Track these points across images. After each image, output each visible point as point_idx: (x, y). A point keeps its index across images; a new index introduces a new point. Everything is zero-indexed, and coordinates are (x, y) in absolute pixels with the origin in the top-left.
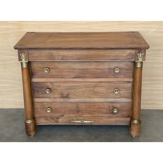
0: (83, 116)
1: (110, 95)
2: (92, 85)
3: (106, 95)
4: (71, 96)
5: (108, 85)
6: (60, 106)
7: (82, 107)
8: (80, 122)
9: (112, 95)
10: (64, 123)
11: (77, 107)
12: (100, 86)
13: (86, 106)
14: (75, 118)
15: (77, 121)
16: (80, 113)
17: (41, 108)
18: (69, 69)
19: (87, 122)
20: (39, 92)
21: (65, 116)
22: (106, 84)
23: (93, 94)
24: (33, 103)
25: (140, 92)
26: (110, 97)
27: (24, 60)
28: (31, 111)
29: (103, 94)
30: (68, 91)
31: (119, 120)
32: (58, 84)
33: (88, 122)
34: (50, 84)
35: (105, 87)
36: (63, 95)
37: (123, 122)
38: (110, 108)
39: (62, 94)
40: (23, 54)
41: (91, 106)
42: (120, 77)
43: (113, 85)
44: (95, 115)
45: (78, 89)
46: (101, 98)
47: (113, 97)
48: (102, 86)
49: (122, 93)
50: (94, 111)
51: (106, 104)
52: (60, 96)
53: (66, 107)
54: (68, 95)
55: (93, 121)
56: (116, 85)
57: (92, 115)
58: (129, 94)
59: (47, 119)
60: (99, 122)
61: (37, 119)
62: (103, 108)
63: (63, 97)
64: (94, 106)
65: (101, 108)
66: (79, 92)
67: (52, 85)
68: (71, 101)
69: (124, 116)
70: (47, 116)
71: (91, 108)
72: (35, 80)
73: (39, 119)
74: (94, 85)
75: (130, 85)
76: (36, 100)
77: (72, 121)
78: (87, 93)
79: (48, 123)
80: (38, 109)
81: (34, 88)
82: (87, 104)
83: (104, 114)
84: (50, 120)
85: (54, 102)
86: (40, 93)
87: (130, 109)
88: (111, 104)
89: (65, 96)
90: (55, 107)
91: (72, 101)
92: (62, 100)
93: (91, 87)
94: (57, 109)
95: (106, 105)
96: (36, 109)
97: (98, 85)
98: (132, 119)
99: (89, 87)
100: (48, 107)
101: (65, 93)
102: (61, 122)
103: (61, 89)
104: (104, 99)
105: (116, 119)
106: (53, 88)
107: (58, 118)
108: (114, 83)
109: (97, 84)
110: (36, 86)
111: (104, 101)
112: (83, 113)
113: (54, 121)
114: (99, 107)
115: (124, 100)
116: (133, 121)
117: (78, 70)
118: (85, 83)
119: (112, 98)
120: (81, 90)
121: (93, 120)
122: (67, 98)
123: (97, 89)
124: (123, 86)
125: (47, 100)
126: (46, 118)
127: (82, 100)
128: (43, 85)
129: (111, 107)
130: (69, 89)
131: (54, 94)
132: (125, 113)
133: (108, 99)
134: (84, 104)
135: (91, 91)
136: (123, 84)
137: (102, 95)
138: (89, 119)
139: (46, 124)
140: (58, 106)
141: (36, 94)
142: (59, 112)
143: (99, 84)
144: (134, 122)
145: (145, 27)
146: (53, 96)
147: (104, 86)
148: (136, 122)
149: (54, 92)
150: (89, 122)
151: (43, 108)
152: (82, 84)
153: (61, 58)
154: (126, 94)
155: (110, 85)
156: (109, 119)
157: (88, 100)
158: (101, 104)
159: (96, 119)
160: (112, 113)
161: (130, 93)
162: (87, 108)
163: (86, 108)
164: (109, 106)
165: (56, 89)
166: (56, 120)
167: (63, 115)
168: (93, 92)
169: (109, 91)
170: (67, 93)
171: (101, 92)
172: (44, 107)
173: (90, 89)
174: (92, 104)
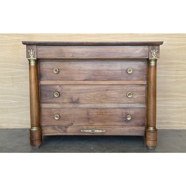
0: (95, 125)
1: (123, 99)
2: (104, 88)
3: (119, 99)
4: (81, 101)
5: (121, 88)
6: (69, 113)
7: (93, 113)
8: (90, 131)
9: (125, 100)
10: (73, 133)
11: (88, 114)
12: (112, 90)
13: (97, 112)
14: (85, 127)
15: (87, 131)
16: (90, 122)
17: (48, 115)
18: (79, 70)
19: (98, 131)
21: (74, 124)
22: (119, 87)
23: (105, 98)
24: (39, 109)
25: (154, 94)
26: (123, 102)
27: (32, 57)
28: (37, 116)
29: (116, 99)
30: (78, 95)
31: (133, 129)
32: (68, 87)
33: (100, 131)
34: (59, 87)
35: (117, 91)
36: (73, 99)
37: (137, 131)
38: (123, 115)
39: (71, 99)
40: (31, 50)
41: (102, 112)
42: (133, 79)
43: (126, 88)
44: (107, 124)
45: (88, 93)
46: (114, 103)
47: (126, 102)
48: (114, 90)
49: (135, 97)
50: (106, 119)
51: (118, 110)
52: (70, 101)
53: (75, 114)
54: (78, 99)
55: (105, 131)
56: (129, 88)
57: (103, 124)
58: (143, 99)
59: (55, 129)
60: (111, 131)
61: (43, 128)
62: (115, 115)
63: (72, 102)
64: (106, 112)
65: (113, 115)
66: (90, 96)
67: (61, 88)
68: (81, 107)
69: (138, 125)
70: (54, 125)
71: (102, 115)
72: (43, 83)
73: (46, 128)
74: (106, 88)
75: (144, 88)
76: (44, 106)
77: (81, 131)
78: (98, 97)
79: (56, 133)
80: (45, 116)
81: (42, 92)
83: (117, 122)
84: (58, 129)
85: (62, 108)
87: (144, 116)
88: (124, 111)
89: (74, 101)
90: (64, 113)
91: (83, 107)
92: (71, 106)
93: (103, 91)
94: (65, 117)
95: (119, 112)
96: (42, 116)
97: (110, 89)
98: (147, 126)
99: (100, 91)
100: (56, 113)
101: (75, 97)
102: (70, 132)
103: (71, 93)
104: (117, 104)
105: (129, 128)
106: (62, 92)
107: (66, 127)
108: (127, 86)
109: (109, 87)
110: (44, 89)
111: (117, 107)
112: (93, 121)
113: (62, 130)
114: (111, 114)
115: (138, 105)
116: (148, 128)
117: (89, 71)
118: (97, 86)
120: (92, 94)
121: (105, 129)
122: (77, 103)
123: (108, 93)
124: (136, 90)
125: (55, 106)
126: (53, 127)
127: (93, 106)
128: (51, 88)
129: (124, 114)
130: (80, 93)
131: (63, 99)
132: (139, 121)
133: (120, 104)
134: (96, 110)
135: (102, 95)
136: (136, 88)
137: (114, 99)
138: (101, 129)
139: (53, 134)
140: (66, 113)
141: (44, 99)
142: (68, 120)
143: (111, 87)
144: (149, 130)
146: (62, 101)
147: (117, 89)
148: (151, 129)
149: (63, 97)
150: (101, 131)
151: (50, 115)
152: (93, 87)
153: (71, 56)
154: (139, 98)
155: (123, 88)
156: (123, 128)
157: (99, 105)
158: (114, 110)
159: (108, 128)
160: (125, 121)
161: (144, 97)
162: (99, 115)
163: (97, 115)
164: (122, 112)
165: (65, 93)
166: (64, 129)
167: (72, 124)
169: (122, 95)
170: (77, 98)
171: (113, 96)
172: (52, 114)
173: (102, 93)
174: (103, 111)
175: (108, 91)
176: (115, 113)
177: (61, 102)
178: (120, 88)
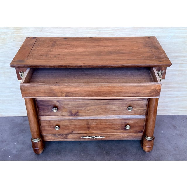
0: (94, 133)
1: (123, 112)
2: (103, 102)
3: (118, 112)
4: (80, 114)
5: (122, 102)
6: (68, 124)
7: (93, 124)
8: (90, 138)
9: (125, 112)
10: (74, 139)
11: (88, 124)
12: (112, 104)
14: (85, 135)
15: (88, 138)
16: (90, 130)
17: (48, 126)
19: (98, 137)
20: (45, 110)
21: (75, 132)
23: (104, 111)
24: (39, 122)
26: (123, 114)
29: (116, 111)
30: (77, 108)
31: (132, 135)
32: (66, 102)
33: (99, 137)
34: (57, 102)
35: (118, 105)
37: (135, 137)
38: (122, 124)
39: (71, 112)
40: (22, 72)
41: (102, 122)
43: (126, 102)
44: (107, 131)
45: (88, 107)
46: (113, 115)
48: (114, 104)
49: (135, 110)
50: (106, 128)
51: (118, 121)
52: (69, 114)
53: (75, 124)
54: (78, 112)
55: (104, 137)
56: (129, 102)
57: (103, 131)
58: (144, 111)
59: (56, 136)
60: (110, 137)
61: (45, 136)
62: (115, 124)
63: (71, 115)
64: (106, 123)
65: (113, 125)
66: (90, 109)
67: (59, 103)
68: (80, 119)
69: (136, 132)
70: (55, 133)
71: (102, 124)
73: (47, 136)
74: (105, 102)
75: (145, 102)
76: (42, 118)
77: (82, 137)
78: (98, 110)
79: (57, 139)
80: (45, 127)
81: (39, 106)
82: (97, 121)
83: (116, 129)
84: (59, 136)
85: (62, 120)
86: (46, 111)
87: (143, 125)
88: (123, 121)
89: (74, 114)
90: (64, 124)
91: (82, 119)
92: (71, 118)
93: (103, 105)
94: (65, 127)
96: (42, 126)
97: (110, 103)
98: (145, 135)
99: (100, 105)
100: (56, 124)
101: (74, 111)
102: (71, 139)
103: (70, 107)
104: (116, 116)
105: (127, 135)
106: (60, 106)
107: (67, 135)
108: (127, 100)
109: (109, 102)
110: (42, 104)
111: (116, 118)
112: (93, 129)
113: (63, 137)
114: (111, 123)
115: (137, 117)
118: (96, 101)
119: (125, 115)
120: (91, 107)
121: (105, 135)
122: (77, 115)
123: (108, 107)
124: (137, 104)
125: (54, 118)
126: (54, 135)
127: (92, 117)
128: (48, 103)
129: (124, 124)
130: (79, 107)
131: (62, 112)
132: (138, 129)
133: (120, 116)
134: (95, 121)
135: (102, 109)
136: (137, 102)
137: (114, 112)
138: (100, 135)
139: (54, 140)
140: (66, 124)
141: (42, 112)
142: (69, 129)
143: (111, 102)
145: (164, 31)
146: (61, 114)
147: (117, 103)
149: (62, 110)
150: (101, 137)
151: (50, 125)
152: (93, 101)
154: (140, 111)
155: (124, 102)
156: (121, 135)
157: (99, 117)
158: (113, 121)
159: (107, 134)
160: (124, 129)
161: (145, 109)
162: (98, 124)
164: (122, 122)
165: (64, 107)
166: (65, 136)
167: (73, 132)
168: (105, 110)
169: (122, 108)
170: (76, 111)
171: (113, 109)
172: (52, 125)
173: (102, 107)
175: (108, 105)
176: (115, 123)
177: (60, 115)
178: (120, 102)
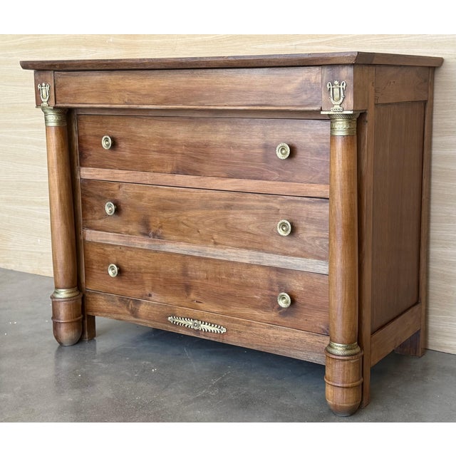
0: (202, 308)
1: (270, 241)
2: (219, 199)
3: (258, 239)
4: (166, 232)
5: (265, 204)
6: (141, 263)
7: (198, 273)
8: (189, 324)
11: (184, 273)
12: (241, 208)
13: (206, 271)
14: (178, 310)
15: (183, 322)
16: (193, 296)
17: (99, 262)
18: (161, 141)
19: (209, 328)
20: (95, 212)
21: (154, 297)
22: (258, 201)
23: (223, 231)
26: (270, 248)
27: (46, 103)
29: (252, 236)
30: (161, 214)
31: (301, 341)
33: (212, 328)
34: (119, 187)
35: (255, 211)
36: (149, 225)
39: (146, 223)
41: (220, 274)
42: (297, 177)
43: (277, 206)
45: (184, 210)
46: (247, 248)
47: (279, 251)
48: (246, 208)
50: (229, 295)
51: (261, 272)
52: (142, 229)
53: (156, 269)
54: (161, 227)
55: (225, 330)
56: (286, 206)
57: (223, 309)
59: (113, 302)
60: (242, 334)
61: (90, 296)
62: (253, 286)
63: (147, 233)
64: (230, 275)
65: (247, 286)
66: (187, 220)
67: (123, 192)
68: (167, 250)
69: (314, 329)
70: (112, 290)
71: (220, 280)
72: (86, 173)
74: (225, 199)
77: (169, 319)
78: (206, 226)
81: (84, 197)
82: (210, 267)
83: (256, 307)
84: (118, 303)
85: (128, 248)
86: (97, 213)
88: (274, 277)
89: (153, 231)
90: (132, 263)
91: (171, 251)
92: (146, 243)
93: (218, 209)
94: (135, 273)
95: (262, 279)
97: (235, 203)
99: (210, 208)
100: (116, 260)
101: (154, 221)
102: (145, 318)
104: (254, 253)
105: (290, 334)
106: (125, 202)
107: (137, 302)
108: (280, 198)
109: (233, 199)
110: (89, 192)
111: (255, 261)
112: (199, 294)
113: (128, 310)
114: (242, 280)
115: (312, 265)
117: (183, 147)
119: (277, 253)
122: (159, 237)
123: (232, 217)
124: (308, 214)
125: (112, 238)
126: (110, 296)
128: (102, 191)
129: (276, 287)
132: (319, 317)
133: (265, 256)
134: (203, 265)
135: (217, 222)
136: (309, 207)
137: (246, 237)
140: (137, 262)
141: (89, 217)
142: (141, 282)
143: (239, 200)
146: (126, 229)
147: (253, 206)
149: (127, 216)
150: (215, 329)
154: (317, 242)
155: (271, 204)
156: (271, 331)
157: (210, 252)
158: (248, 271)
159: (234, 321)
162: (211, 279)
163: (207, 279)
164: (271, 281)
166: (133, 306)
167: (150, 295)
168: (223, 227)
169: (268, 226)
170: (158, 222)
171: (245, 228)
173: (216, 215)
174: (223, 268)
175: (233, 211)
176: (252, 281)
177: (123, 230)
178: (262, 204)
